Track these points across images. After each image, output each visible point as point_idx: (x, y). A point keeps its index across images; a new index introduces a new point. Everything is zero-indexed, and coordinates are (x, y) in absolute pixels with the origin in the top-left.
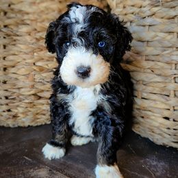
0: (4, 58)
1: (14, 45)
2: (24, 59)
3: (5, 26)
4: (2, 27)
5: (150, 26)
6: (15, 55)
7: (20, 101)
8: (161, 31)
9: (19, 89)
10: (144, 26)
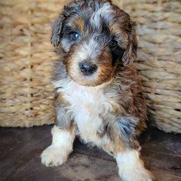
0: (31, 56)
1: (40, 43)
2: (51, 57)
3: (32, 25)
4: (30, 25)
5: (162, 29)
6: (41, 52)
7: (45, 98)
8: (173, 34)
9: (44, 85)
10: (156, 29)
